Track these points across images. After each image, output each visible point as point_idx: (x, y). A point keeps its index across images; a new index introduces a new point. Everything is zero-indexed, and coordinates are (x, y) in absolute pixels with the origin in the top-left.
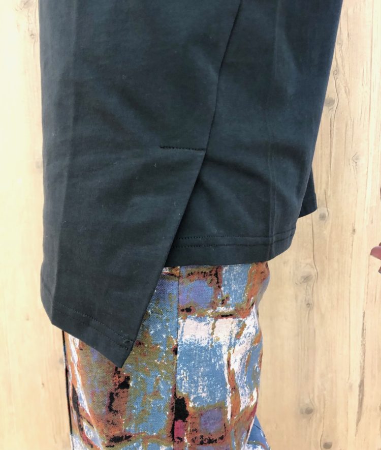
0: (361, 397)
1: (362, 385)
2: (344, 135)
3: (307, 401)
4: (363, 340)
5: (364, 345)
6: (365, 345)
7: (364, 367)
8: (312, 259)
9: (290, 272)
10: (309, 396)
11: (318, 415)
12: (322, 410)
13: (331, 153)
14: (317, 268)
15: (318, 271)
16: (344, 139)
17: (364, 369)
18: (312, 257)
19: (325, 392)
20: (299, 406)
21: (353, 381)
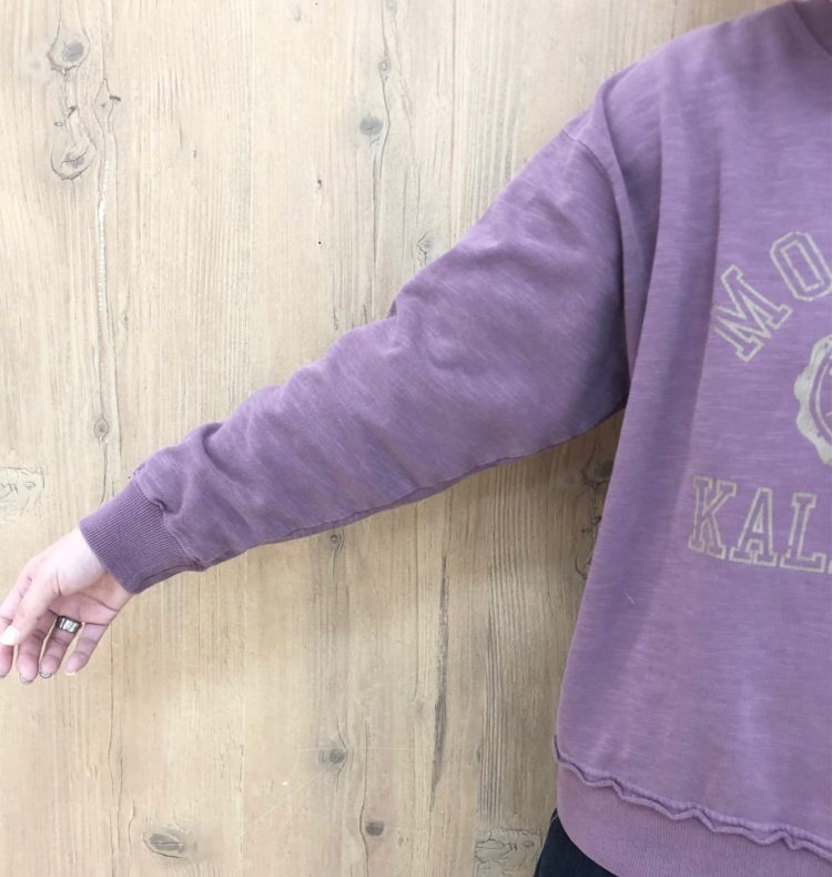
0: (439, 730)
1: (441, 706)
2: (401, 196)
3: (333, 736)
4: (443, 616)
5: (444, 624)
6: (447, 624)
7: (444, 669)
10: (337, 728)
11: (355, 766)
12: (363, 755)
13: (375, 230)
16: (402, 203)
17: (444, 674)
19: (369, 719)
20: (317, 746)
21: (423, 697)
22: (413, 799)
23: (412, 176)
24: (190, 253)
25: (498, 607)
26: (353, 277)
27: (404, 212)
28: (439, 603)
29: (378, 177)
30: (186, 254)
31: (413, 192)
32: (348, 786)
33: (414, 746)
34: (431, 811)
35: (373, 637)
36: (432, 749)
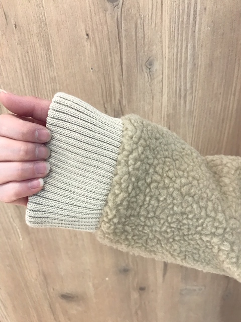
22: (156, 280)
23: (139, 25)
24: (25, 82)
26: (112, 86)
27: (136, 47)
29: (120, 28)
30: (23, 83)
31: (140, 35)
32: (131, 278)
34: (163, 283)
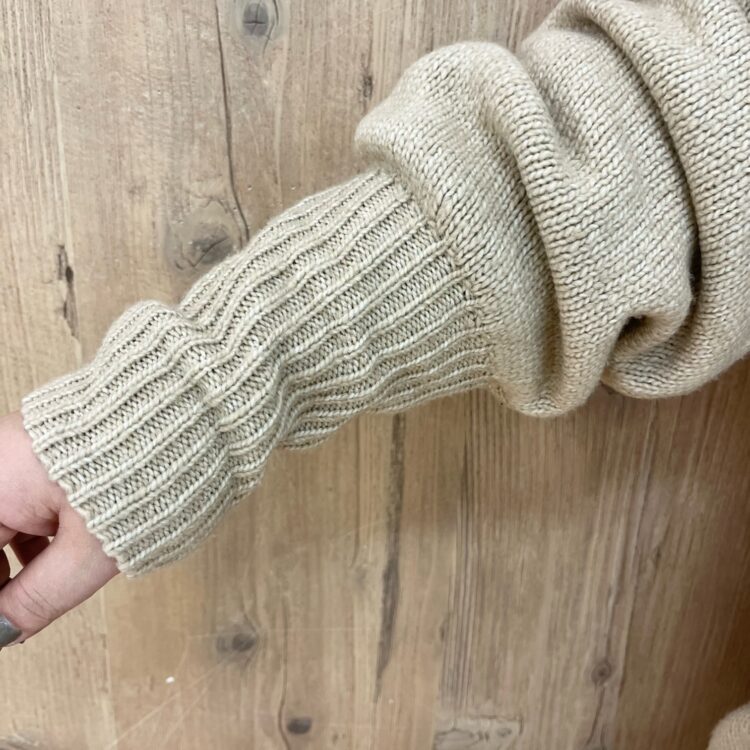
0: (389, 603)
1: (391, 574)
3: (236, 618)
4: (397, 452)
5: (398, 464)
6: (402, 463)
8: (227, 181)
9: (154, 224)
10: (242, 607)
11: (270, 654)
12: (281, 641)
14: (246, 213)
15: (249, 223)
17: (397, 530)
18: (226, 172)
19: (288, 594)
20: (213, 631)
21: (365, 561)
22: (352, 689)
25: (478, 436)
28: (390, 434)
32: (260, 679)
33: (352, 626)
34: (376, 701)
35: (290, 484)
36: (378, 628)
